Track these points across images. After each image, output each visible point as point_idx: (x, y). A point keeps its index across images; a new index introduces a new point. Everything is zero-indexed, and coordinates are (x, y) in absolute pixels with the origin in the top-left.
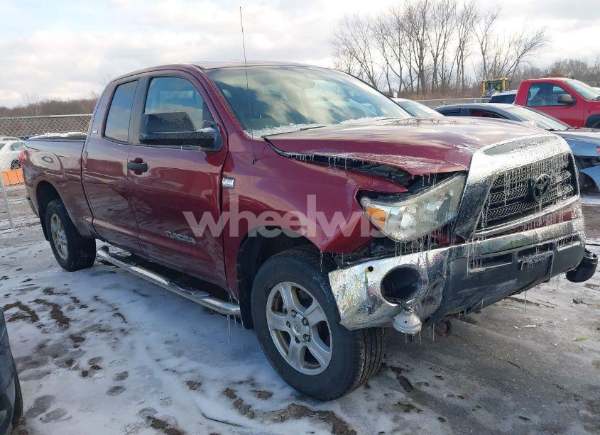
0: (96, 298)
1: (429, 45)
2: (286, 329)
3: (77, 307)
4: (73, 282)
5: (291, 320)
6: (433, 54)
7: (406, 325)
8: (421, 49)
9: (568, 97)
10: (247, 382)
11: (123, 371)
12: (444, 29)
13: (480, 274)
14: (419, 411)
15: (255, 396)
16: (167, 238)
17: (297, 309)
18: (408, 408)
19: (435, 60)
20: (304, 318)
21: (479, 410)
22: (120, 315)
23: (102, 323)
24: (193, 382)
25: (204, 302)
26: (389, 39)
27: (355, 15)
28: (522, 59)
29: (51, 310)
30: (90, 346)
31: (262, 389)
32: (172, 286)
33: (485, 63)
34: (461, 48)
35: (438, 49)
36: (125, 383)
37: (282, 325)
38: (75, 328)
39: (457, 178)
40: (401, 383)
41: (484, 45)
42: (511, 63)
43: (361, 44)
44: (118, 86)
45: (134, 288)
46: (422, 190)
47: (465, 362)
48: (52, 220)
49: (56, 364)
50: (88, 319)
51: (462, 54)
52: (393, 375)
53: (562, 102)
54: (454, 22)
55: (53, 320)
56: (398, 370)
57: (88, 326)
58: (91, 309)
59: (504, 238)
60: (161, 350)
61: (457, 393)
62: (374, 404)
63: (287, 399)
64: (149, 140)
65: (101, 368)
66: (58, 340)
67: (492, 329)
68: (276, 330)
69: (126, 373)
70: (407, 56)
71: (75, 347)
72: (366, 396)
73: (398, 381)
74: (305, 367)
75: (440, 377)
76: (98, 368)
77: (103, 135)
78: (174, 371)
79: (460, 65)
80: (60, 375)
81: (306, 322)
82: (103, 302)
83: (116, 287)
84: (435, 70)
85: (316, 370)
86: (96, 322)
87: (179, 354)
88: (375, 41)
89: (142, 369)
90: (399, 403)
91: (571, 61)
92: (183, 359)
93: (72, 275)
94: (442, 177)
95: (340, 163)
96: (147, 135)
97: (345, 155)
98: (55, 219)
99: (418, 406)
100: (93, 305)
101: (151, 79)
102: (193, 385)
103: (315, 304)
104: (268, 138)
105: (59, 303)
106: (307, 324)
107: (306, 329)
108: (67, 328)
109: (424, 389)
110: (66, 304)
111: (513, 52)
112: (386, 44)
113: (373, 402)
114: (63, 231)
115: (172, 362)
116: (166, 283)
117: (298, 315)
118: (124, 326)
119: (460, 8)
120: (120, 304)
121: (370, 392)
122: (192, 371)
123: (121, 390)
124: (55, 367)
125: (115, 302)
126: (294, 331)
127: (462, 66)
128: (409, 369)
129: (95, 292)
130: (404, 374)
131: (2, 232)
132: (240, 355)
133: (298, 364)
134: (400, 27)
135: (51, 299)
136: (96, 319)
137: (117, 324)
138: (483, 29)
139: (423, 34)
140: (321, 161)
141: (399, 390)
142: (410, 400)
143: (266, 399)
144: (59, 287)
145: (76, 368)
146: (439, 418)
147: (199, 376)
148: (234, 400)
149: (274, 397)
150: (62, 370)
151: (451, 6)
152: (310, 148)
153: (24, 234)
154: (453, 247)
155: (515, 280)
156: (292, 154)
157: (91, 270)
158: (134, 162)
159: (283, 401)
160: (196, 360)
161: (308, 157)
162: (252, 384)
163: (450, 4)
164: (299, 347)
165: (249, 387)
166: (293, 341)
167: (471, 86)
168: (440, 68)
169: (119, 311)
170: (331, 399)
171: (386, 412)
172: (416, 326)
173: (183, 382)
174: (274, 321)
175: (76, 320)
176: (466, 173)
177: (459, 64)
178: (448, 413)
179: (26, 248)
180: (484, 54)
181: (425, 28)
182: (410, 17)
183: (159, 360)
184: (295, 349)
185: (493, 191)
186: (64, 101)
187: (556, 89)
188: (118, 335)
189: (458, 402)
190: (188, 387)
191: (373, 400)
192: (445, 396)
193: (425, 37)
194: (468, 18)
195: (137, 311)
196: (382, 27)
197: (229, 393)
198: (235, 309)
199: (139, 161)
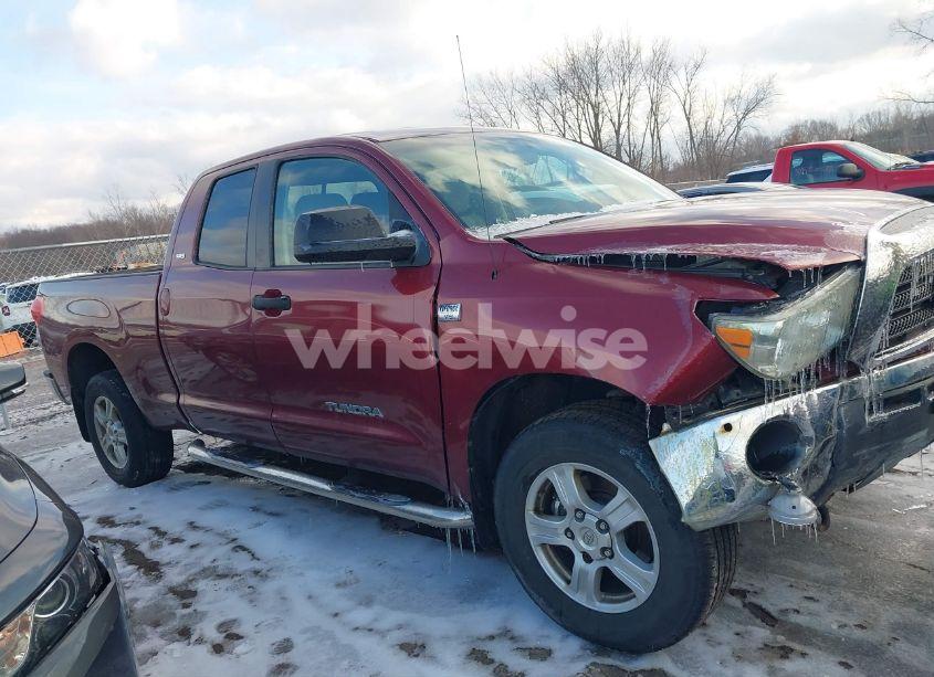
0: (193, 526)
1: (606, 110)
2: (564, 541)
3: (165, 543)
4: (143, 503)
5: (576, 526)
6: (614, 125)
7: (795, 512)
8: (596, 116)
9: (851, 167)
10: (500, 635)
11: (281, 638)
12: (627, 84)
13: (883, 424)
14: (803, 655)
15: (524, 657)
16: (329, 412)
17: (586, 507)
18: (785, 653)
19: (617, 132)
20: (600, 521)
21: (897, 644)
22: (243, 548)
23: (216, 564)
24: (409, 644)
25: (404, 511)
26: (546, 103)
27: (491, 73)
28: (744, 123)
29: (122, 551)
30: (209, 603)
31: (532, 644)
32: (339, 491)
33: (691, 132)
34: (654, 112)
35: (619, 116)
36: (292, 657)
37: (558, 535)
38: (174, 577)
39: (849, 273)
40: (752, 613)
41: (687, 107)
42: (730, 129)
43: (505, 115)
44: (216, 181)
45: (254, 503)
46: (803, 294)
47: (841, 571)
48: (97, 407)
49: (162, 636)
50: (191, 560)
51: (656, 120)
52: (735, 601)
53: (844, 176)
54: (640, 76)
55: (130, 568)
56: (742, 594)
57: (193, 571)
58: (192, 543)
59: (908, 365)
60: (335, 598)
61: (852, 620)
62: (726, 650)
63: (579, 657)
64: (314, 255)
65: (242, 638)
66: (151, 599)
67: (860, 517)
68: (543, 545)
69: (288, 640)
70: (576, 128)
71: (186, 606)
72: (705, 638)
73: (747, 611)
74: (603, 601)
75: (811, 598)
76: (239, 637)
77: (196, 259)
78: (370, 630)
79: (655, 137)
80: (176, 654)
81: (602, 525)
82: (207, 530)
83: (221, 504)
84: (619, 146)
85: (628, 603)
86: (206, 562)
87: (367, 602)
88: (524, 109)
89: (313, 631)
90: (766, 645)
91: (813, 122)
92: (376, 609)
93: (136, 494)
94: (828, 271)
95: (655, 264)
96: (310, 247)
97: (663, 250)
98: (103, 405)
99: (797, 647)
100: (192, 537)
101: (281, 164)
102: (413, 649)
103: (623, 494)
104: (511, 236)
105: (133, 538)
106: (608, 529)
107: (605, 539)
108: (159, 577)
109: (794, 618)
110: (145, 540)
111: (730, 114)
112: (542, 113)
113: (723, 647)
114: (117, 423)
115: (362, 616)
116: (327, 487)
117: (588, 517)
118: (256, 565)
119: (646, 55)
120: (237, 532)
121: (709, 631)
122: (400, 627)
123: (290, 669)
124: (163, 642)
125: (227, 528)
126: (582, 543)
127: (658, 138)
128: (756, 589)
129: (188, 515)
130: (751, 599)
131: (1, 433)
132: (473, 593)
133: (589, 598)
134: (562, 86)
135: (116, 533)
136: (206, 557)
137: (242, 563)
138: (684, 83)
139: (596, 95)
140: (617, 263)
141: (754, 625)
142: (781, 639)
143: (544, 659)
144: (122, 514)
145: (200, 641)
146: (842, 664)
147: (416, 634)
148: (491, 667)
149: (557, 654)
150: (176, 646)
151: (633, 53)
152: (594, 246)
153: (30, 437)
154: (845, 382)
155: (926, 431)
156: (561, 257)
157: (166, 482)
158: (263, 296)
159: (574, 659)
160: (399, 609)
161: (593, 260)
162: (512, 638)
163: (631, 50)
164: (593, 568)
165: (508, 644)
166: (579, 560)
167: (671, 168)
168: (625, 142)
169: (239, 543)
170: (658, 648)
171: (751, 662)
172: (811, 513)
173: (393, 646)
174: (540, 531)
175: (170, 563)
176: (860, 264)
177: (652, 136)
178: (849, 651)
179: (43, 458)
180: (688, 119)
181: (598, 86)
182: (574, 70)
183: (336, 615)
184: (583, 573)
185: (899, 289)
186: (42, 229)
187: (827, 158)
188: (253, 581)
189: (858, 634)
190: (403, 655)
191: (720, 644)
192: (835, 627)
193: (601, 99)
194: (660, 68)
195: (269, 541)
196: (535, 88)
197: (479, 656)
198: (460, 519)
199: (273, 294)
